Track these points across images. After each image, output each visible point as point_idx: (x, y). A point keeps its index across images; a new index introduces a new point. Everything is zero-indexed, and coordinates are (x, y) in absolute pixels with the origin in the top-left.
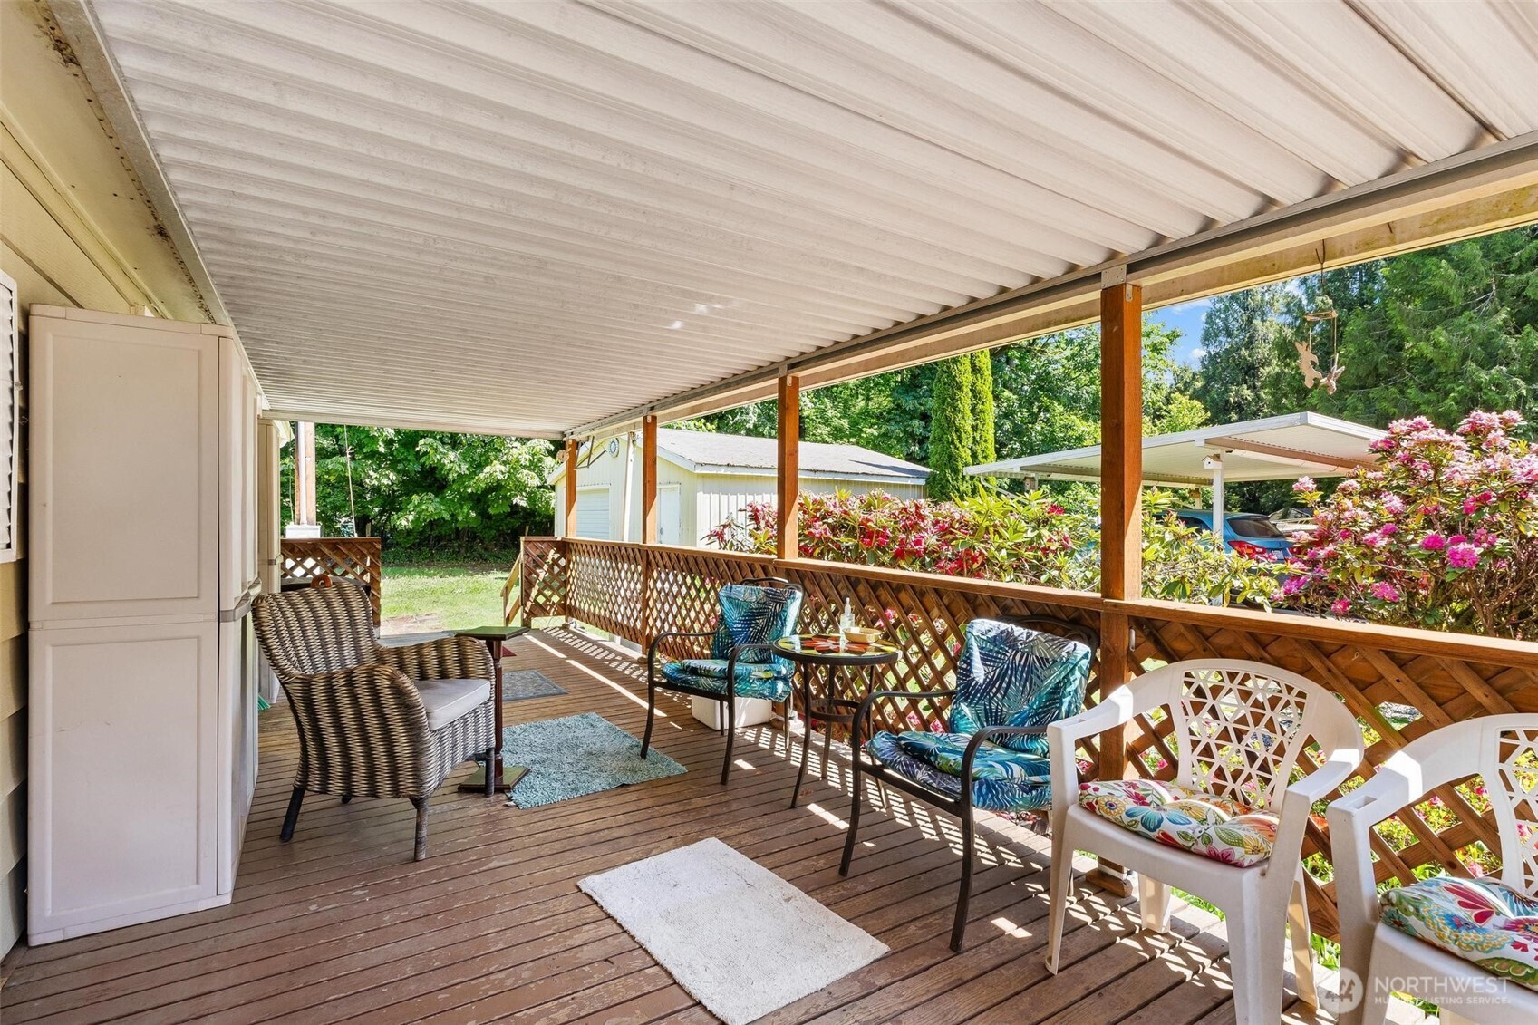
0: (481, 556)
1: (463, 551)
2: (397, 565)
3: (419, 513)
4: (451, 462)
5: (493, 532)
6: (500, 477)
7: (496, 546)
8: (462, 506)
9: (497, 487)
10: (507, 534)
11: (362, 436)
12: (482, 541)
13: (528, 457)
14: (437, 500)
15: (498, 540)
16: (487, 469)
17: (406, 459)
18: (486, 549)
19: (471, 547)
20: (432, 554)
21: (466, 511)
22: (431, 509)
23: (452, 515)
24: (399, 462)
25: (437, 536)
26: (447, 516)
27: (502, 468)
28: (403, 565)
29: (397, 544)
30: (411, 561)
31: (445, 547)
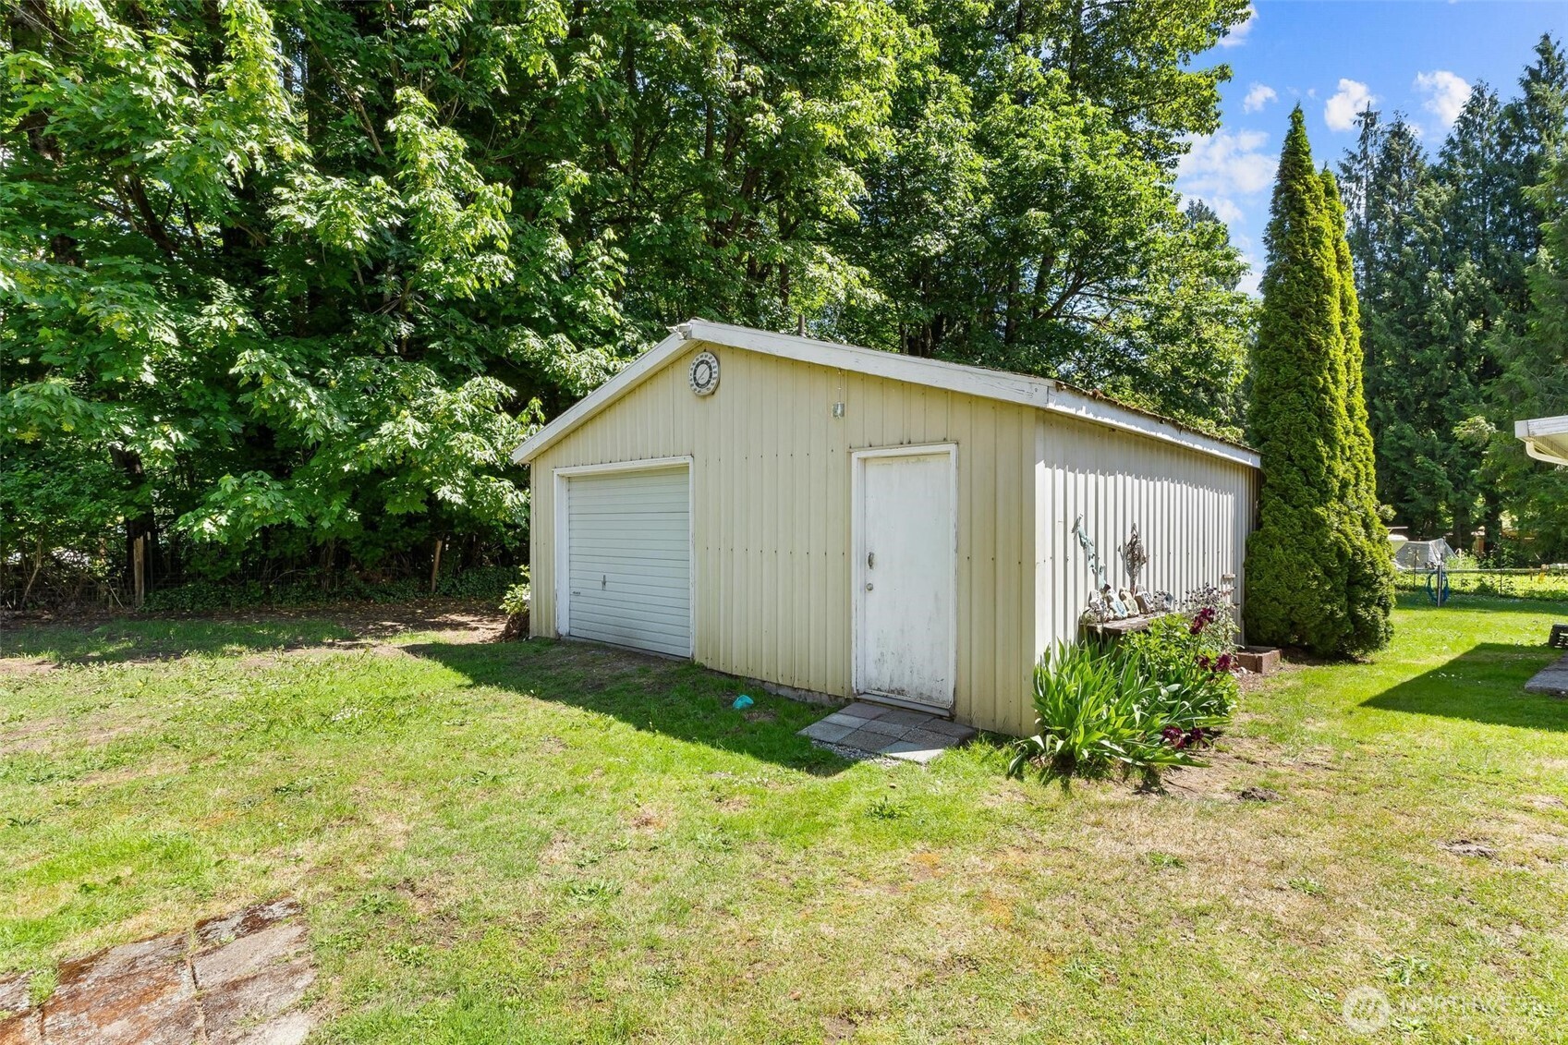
0: (358, 592)
1: (325, 583)
2: (198, 615)
3: (240, 511)
4: (311, 406)
5: (380, 551)
6: (414, 442)
7: (385, 575)
8: (328, 503)
9: (401, 465)
10: (405, 554)
11: (99, 348)
12: (360, 568)
13: (470, 407)
14: (279, 486)
15: (388, 565)
16: (386, 428)
17: (209, 408)
18: (366, 580)
19: (341, 578)
20: (268, 591)
21: (337, 509)
22: (264, 502)
23: (311, 519)
24: (195, 413)
25: (276, 560)
26: (299, 520)
27: (419, 427)
28: (209, 615)
29: (200, 574)
30: (227, 604)
31: (292, 578)
